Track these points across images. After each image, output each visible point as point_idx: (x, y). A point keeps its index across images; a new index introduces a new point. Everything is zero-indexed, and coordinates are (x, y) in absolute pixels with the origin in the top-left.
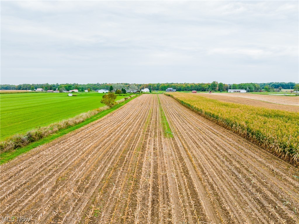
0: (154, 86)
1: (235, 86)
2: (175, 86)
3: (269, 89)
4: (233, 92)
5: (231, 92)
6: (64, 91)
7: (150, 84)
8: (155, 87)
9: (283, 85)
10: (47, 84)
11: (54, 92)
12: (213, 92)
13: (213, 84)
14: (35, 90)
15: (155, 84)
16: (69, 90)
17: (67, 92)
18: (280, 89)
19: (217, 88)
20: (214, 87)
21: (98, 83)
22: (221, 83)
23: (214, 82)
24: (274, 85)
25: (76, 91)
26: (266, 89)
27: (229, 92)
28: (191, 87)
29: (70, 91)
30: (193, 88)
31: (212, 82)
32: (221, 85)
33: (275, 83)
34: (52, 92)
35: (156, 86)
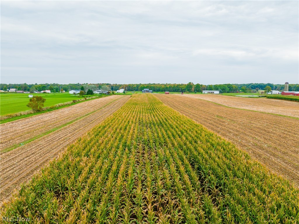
0: (134, 86)
1: (211, 87)
2: (154, 87)
3: (246, 90)
4: (207, 93)
5: (205, 93)
6: (35, 92)
7: (129, 84)
8: (135, 88)
9: (262, 86)
10: (25, 84)
11: (25, 92)
12: (188, 93)
13: (189, 85)
14: (8, 90)
15: (135, 84)
16: (40, 91)
17: (38, 93)
18: (257, 90)
19: (193, 89)
20: (189, 88)
21: (78, 83)
22: (198, 84)
23: (190, 83)
24: (253, 85)
25: (49, 91)
26: (243, 90)
27: (203, 93)
28: (170, 88)
29: (42, 92)
30: (171, 89)
31: (188, 83)
32: (198, 85)
33: (254, 84)
34: (22, 93)
35: (135, 86)
